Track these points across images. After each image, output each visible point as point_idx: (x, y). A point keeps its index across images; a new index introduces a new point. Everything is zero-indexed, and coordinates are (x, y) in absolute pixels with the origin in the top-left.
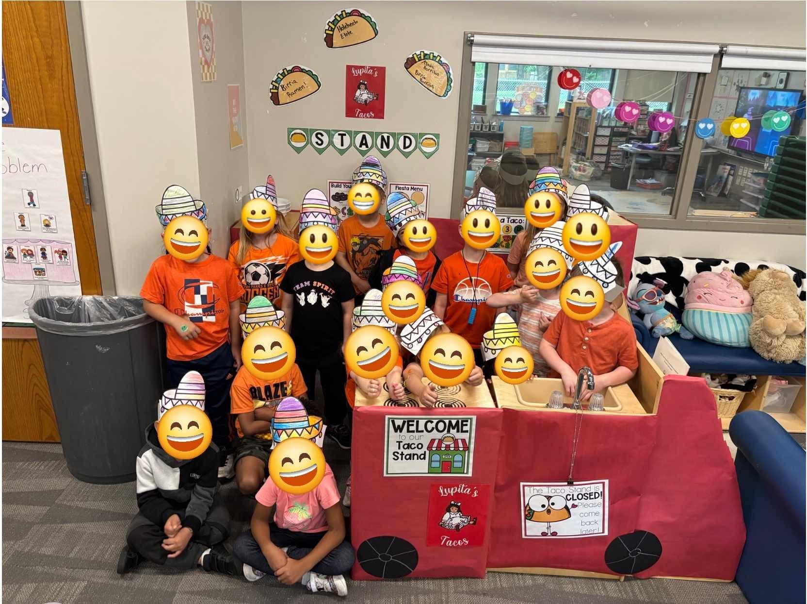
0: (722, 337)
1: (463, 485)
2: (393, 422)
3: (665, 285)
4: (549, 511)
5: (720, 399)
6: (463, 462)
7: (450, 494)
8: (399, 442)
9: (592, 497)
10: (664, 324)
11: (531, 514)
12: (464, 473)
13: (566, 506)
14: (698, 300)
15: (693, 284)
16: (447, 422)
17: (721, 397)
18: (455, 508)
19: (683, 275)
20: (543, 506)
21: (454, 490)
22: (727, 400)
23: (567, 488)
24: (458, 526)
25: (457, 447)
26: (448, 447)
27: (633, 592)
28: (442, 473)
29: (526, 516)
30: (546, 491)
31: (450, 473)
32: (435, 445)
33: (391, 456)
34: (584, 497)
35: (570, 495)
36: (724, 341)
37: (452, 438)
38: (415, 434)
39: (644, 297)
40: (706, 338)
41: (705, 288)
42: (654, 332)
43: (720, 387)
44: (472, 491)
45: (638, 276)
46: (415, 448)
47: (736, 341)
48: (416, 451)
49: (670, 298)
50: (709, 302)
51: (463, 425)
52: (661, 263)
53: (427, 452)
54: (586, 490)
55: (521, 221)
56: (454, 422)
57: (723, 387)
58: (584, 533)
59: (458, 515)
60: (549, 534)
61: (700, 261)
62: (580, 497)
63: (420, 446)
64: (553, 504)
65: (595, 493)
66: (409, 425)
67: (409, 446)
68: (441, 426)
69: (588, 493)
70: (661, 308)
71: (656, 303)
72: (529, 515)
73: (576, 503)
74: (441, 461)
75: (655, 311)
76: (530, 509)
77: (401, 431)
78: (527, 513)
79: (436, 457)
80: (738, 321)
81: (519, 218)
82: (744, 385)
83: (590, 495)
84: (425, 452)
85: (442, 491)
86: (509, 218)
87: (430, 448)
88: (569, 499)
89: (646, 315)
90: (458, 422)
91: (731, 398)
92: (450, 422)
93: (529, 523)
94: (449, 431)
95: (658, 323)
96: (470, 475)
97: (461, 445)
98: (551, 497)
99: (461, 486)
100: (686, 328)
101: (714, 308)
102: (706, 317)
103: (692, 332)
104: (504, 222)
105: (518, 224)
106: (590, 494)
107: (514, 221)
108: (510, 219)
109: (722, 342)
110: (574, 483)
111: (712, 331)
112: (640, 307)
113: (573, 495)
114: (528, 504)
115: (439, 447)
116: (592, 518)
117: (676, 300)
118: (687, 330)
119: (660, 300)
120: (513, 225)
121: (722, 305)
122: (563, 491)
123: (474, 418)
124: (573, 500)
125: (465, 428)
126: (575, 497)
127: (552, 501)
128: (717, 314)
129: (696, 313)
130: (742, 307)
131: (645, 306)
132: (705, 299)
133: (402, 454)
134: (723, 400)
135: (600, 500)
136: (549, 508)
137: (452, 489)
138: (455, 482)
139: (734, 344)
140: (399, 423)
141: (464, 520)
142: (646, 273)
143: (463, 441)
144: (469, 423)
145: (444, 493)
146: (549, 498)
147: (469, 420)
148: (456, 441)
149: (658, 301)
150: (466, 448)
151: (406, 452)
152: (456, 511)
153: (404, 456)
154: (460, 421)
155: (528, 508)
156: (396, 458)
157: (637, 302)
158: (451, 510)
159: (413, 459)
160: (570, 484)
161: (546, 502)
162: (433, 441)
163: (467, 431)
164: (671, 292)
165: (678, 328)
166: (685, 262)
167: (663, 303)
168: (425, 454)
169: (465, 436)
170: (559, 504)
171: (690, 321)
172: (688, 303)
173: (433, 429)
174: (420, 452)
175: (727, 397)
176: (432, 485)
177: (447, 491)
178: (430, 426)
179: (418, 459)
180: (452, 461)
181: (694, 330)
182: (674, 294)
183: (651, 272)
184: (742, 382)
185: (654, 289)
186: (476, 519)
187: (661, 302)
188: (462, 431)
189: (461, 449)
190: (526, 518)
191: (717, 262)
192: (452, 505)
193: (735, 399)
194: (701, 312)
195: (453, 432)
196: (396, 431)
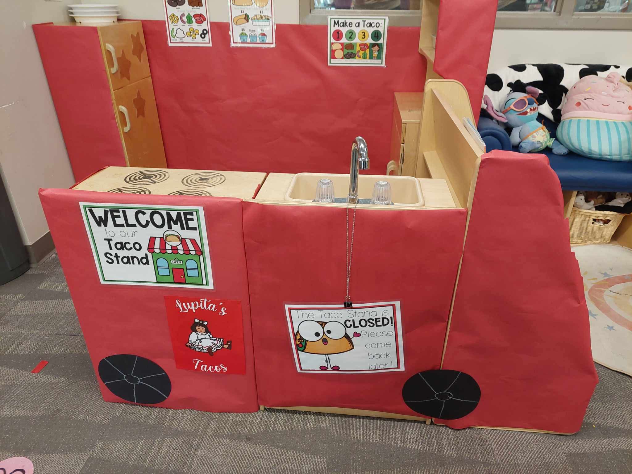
0: (600, 149)
1: (205, 300)
2: (91, 211)
3: (540, 94)
4: (325, 341)
5: (593, 223)
6: (199, 269)
7: (190, 310)
8: (109, 240)
9: (379, 324)
10: (534, 137)
11: (303, 344)
12: (203, 284)
13: (346, 334)
14: (577, 108)
15: (574, 90)
16: (164, 213)
17: (594, 220)
18: (201, 327)
19: (562, 83)
20: (317, 334)
21: (195, 305)
22: (602, 223)
23: (345, 312)
24: (210, 349)
25: (187, 251)
26: (175, 249)
27: (439, 444)
28: (175, 283)
29: (297, 346)
30: (318, 315)
31: (185, 283)
32: (157, 245)
33: (103, 259)
34: (368, 324)
35: (349, 321)
36: (603, 153)
37: (177, 236)
38: (126, 229)
39: (512, 107)
40: (583, 152)
41: (587, 92)
42: (521, 146)
43: (594, 209)
44: (218, 308)
45: (509, 85)
46: (131, 248)
47: (617, 153)
48: (133, 253)
49: (546, 109)
50: (588, 108)
51: (187, 220)
52: (538, 69)
53: (150, 255)
54: (370, 314)
55: (378, 25)
56: (174, 215)
57: (598, 208)
58: (373, 368)
59: (207, 336)
60: (330, 369)
61: (587, 67)
62: (363, 323)
63: (137, 246)
64: (329, 332)
65: (383, 318)
66: (114, 217)
67: (123, 246)
68: (157, 219)
69: (374, 318)
70: (532, 120)
71: (526, 113)
72: (300, 345)
73: (358, 330)
74: (171, 268)
75: (525, 123)
76: (301, 338)
77: (106, 225)
78: (298, 343)
79: (162, 263)
80: (622, 130)
81: (376, 21)
82: (622, 206)
83: (376, 322)
84: (146, 255)
85: (180, 306)
86: (364, 21)
87: (151, 248)
88: (349, 326)
89: (514, 129)
90: (179, 215)
91: (606, 222)
92: (168, 214)
93: (302, 355)
94: (170, 227)
95: (527, 137)
96: (211, 287)
97: (191, 247)
98: (326, 323)
99: (203, 301)
100: (559, 142)
101: (593, 115)
102: (583, 126)
103: (567, 147)
104: (359, 26)
105: (375, 28)
106: (377, 320)
107: (371, 25)
108: (366, 23)
109: (601, 155)
110: (354, 305)
111: (589, 142)
112: (507, 119)
113: (353, 321)
114: (298, 332)
115: (163, 249)
116: (382, 350)
117: (553, 112)
118: (562, 144)
119: (531, 110)
120: (370, 31)
121: (604, 112)
122: (339, 316)
123: (201, 210)
124: (354, 327)
125: (191, 224)
126: (357, 324)
127: (327, 328)
128: (598, 122)
129: (572, 123)
130: (629, 114)
131: (513, 118)
132: (586, 106)
133: (117, 256)
134: (597, 224)
135: (390, 328)
136: (325, 337)
137: (193, 304)
138: (194, 296)
139: (615, 157)
140: (100, 213)
141: (216, 342)
142: (518, 82)
143: (193, 241)
144: (194, 217)
145: (184, 309)
146: (323, 324)
147: (195, 213)
148: (183, 241)
149: (528, 110)
150: (199, 252)
151: (122, 253)
152: (204, 331)
153: (120, 259)
154: (182, 213)
155: (298, 337)
156: (110, 261)
157: (504, 114)
158: (197, 330)
159: (133, 263)
160: (348, 306)
161: (320, 330)
162: (152, 240)
163: (194, 229)
164: (547, 102)
165: (550, 142)
166: (566, 68)
167: (535, 114)
168: (146, 257)
169: (194, 235)
170: (338, 332)
171: (565, 132)
172: (565, 113)
173: (148, 223)
174: (140, 254)
175: (601, 220)
176: (166, 298)
177: (187, 307)
178: (143, 219)
179: (139, 263)
180: (185, 268)
181: (568, 143)
182: (551, 105)
183: (525, 81)
184: (621, 203)
185: (526, 97)
186: (231, 342)
187: (532, 112)
188: (189, 228)
189: (193, 253)
190: (297, 349)
191: (605, 68)
192: (197, 324)
193: (610, 223)
194: (579, 121)
195: (176, 228)
196: (99, 225)
